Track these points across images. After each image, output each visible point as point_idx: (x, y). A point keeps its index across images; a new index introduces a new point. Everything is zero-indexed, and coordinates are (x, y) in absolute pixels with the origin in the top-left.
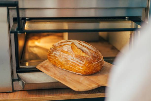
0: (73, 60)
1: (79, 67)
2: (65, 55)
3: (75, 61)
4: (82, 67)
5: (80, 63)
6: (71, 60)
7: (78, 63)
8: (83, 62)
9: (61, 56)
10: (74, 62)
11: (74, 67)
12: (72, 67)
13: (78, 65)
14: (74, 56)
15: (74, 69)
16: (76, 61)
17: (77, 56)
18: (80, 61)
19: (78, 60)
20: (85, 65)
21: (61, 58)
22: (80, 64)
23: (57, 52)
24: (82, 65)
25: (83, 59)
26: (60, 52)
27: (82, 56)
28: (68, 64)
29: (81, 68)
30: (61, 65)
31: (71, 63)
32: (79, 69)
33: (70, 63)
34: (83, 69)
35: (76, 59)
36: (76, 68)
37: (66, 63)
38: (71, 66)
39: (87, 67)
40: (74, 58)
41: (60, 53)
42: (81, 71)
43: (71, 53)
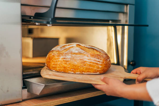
0: (90, 60)
1: (99, 66)
2: (79, 57)
3: (92, 60)
4: (101, 65)
5: (98, 61)
6: (87, 60)
7: (96, 62)
8: (101, 60)
9: (75, 59)
10: (92, 62)
11: (92, 67)
12: (90, 68)
13: (97, 64)
14: (89, 56)
15: (92, 69)
16: (94, 60)
17: (92, 56)
18: (98, 60)
19: (96, 59)
20: (103, 62)
21: (75, 60)
22: (99, 63)
23: (66, 56)
24: (100, 63)
25: (99, 57)
26: (70, 55)
27: (98, 55)
28: (85, 65)
29: (100, 67)
30: (74, 69)
31: (89, 63)
32: (98, 68)
33: (87, 64)
34: (102, 67)
35: (93, 58)
36: (95, 67)
37: (82, 64)
38: (89, 66)
39: (105, 64)
40: (91, 58)
41: (72, 56)
42: (100, 69)
43: (84, 54)
